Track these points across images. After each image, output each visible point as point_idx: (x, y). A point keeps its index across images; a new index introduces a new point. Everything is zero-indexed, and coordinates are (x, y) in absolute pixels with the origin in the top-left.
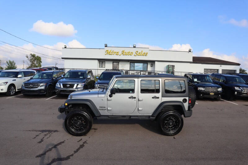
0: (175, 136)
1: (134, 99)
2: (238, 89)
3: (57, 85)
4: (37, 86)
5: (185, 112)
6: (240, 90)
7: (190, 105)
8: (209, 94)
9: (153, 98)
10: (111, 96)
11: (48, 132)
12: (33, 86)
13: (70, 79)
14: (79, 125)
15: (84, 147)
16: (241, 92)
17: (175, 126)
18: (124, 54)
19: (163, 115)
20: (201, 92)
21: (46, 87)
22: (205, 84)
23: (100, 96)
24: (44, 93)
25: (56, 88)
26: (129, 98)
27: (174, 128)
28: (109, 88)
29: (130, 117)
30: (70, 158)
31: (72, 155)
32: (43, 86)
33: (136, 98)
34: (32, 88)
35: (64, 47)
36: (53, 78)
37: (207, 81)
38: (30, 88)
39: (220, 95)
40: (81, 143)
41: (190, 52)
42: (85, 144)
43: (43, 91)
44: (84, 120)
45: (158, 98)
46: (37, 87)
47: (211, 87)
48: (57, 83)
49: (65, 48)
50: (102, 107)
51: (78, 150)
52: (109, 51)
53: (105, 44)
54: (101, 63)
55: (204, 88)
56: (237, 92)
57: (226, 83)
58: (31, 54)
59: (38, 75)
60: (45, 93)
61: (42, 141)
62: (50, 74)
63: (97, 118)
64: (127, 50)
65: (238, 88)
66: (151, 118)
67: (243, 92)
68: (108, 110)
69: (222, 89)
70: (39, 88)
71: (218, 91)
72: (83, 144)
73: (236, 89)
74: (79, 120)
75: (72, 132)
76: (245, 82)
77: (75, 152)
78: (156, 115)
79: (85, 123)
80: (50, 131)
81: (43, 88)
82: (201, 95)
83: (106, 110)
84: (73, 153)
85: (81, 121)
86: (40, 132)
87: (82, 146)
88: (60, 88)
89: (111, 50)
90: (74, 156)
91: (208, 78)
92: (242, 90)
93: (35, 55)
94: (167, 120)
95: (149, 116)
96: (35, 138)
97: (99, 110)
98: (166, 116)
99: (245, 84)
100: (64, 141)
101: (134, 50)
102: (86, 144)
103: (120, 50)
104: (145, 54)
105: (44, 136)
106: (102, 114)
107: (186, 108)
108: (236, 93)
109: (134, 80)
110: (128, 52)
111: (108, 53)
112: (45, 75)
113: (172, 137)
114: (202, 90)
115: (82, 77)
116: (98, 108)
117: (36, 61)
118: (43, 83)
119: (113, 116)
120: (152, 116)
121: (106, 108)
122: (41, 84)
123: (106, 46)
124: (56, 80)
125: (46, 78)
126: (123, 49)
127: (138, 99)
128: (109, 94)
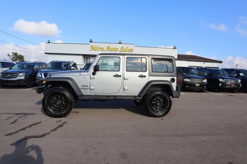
0: (163, 118)
1: (119, 77)
2: (223, 81)
3: (38, 75)
4: (16, 75)
5: (173, 92)
6: (224, 81)
7: (178, 85)
8: (194, 85)
9: (139, 76)
10: (94, 74)
11: (23, 115)
12: (11, 76)
13: (52, 70)
14: (58, 106)
15: (63, 127)
16: (224, 84)
17: (163, 108)
18: (109, 50)
19: (150, 95)
20: (187, 83)
21: (26, 77)
22: (191, 76)
23: (82, 74)
24: (23, 83)
25: (36, 78)
26: (114, 76)
27: (162, 109)
28: (93, 66)
29: (115, 97)
30: (46, 136)
31: (49, 133)
32: (22, 76)
33: (122, 76)
34: (10, 78)
35: (47, 42)
36: (34, 69)
37: (192, 74)
38: (8, 78)
39: (205, 87)
40: (60, 123)
41: (175, 49)
42: (64, 124)
43: (23, 82)
44: (64, 100)
45: (145, 76)
46: (16, 77)
47: (197, 78)
48: (38, 73)
49: (49, 42)
50: (84, 86)
51: (55, 129)
52: (94, 47)
53: (90, 40)
54: (86, 59)
55: (190, 79)
56: (222, 84)
57: (210, 76)
58: (13, 53)
59: (18, 66)
60: (25, 84)
61: (15, 121)
62: (31, 64)
63: (79, 97)
64: (112, 46)
65: (222, 79)
66: (137, 98)
67: (227, 84)
68: (90, 89)
69: (207, 80)
70: (19, 78)
71: (203, 83)
72: (62, 124)
73: (220, 81)
74: (59, 99)
75: (51, 112)
76: (228, 75)
77: (52, 131)
78: (142, 95)
79: (65, 103)
80: (25, 114)
81: (23, 78)
82: (187, 86)
83: (89, 90)
84: (50, 131)
85: (61, 101)
86: (14, 115)
87: (61, 126)
88: (42, 78)
89: (96, 46)
90: (51, 134)
91: (193, 70)
92: (226, 82)
93: (17, 54)
94: (154, 101)
95: (135, 97)
96: (7, 119)
97: (81, 89)
98: (153, 96)
99: (229, 76)
100: (41, 122)
101: (120, 46)
102: (66, 124)
103: (105, 46)
104: (131, 50)
105: (18, 118)
106: (84, 94)
107: (175, 89)
108: (220, 84)
109: (119, 57)
110: (113, 47)
111: (93, 48)
112: (25, 65)
113: (160, 118)
114: (187, 82)
115: (65, 68)
116: (80, 87)
117: (18, 60)
118: (23, 73)
119: (96, 96)
120: (139, 96)
121: (89, 87)
122: (21, 74)
123: (91, 42)
124: (37, 71)
125: (27, 69)
126: (108, 45)
127: (124, 77)
128: (92, 72)
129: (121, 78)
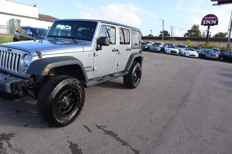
9: (127, 50)
26: (113, 51)
40: (98, 130)
41: (35, 7)
50: (88, 67)
68: (94, 70)
72: (104, 130)
83: (92, 72)
87: (110, 133)
97: (86, 72)
102: (106, 127)
106: (89, 79)
120: (125, 70)
121: (92, 68)
128: (96, 46)
129: (118, 52)
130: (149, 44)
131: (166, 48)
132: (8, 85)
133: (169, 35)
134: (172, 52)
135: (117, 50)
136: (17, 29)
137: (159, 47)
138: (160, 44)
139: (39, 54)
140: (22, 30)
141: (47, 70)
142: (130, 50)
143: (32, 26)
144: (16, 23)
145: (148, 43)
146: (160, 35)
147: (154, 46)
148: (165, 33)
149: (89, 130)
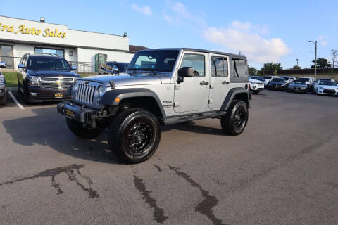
1: (205, 86)
9: (223, 83)
18: (24, 31)
26: (201, 84)
28: (177, 67)
41: (126, 37)
42: (179, 171)
50: (166, 102)
80: (64, 170)
83: (172, 107)
87: (182, 175)
101: (42, 27)
104: (62, 35)
109: (204, 56)
110: (31, 28)
121: (172, 104)
126: (21, 22)
128: (177, 78)
129: (208, 86)
130: (288, 82)
131: (317, 86)
132: (83, 114)
133: (330, 65)
134: (326, 91)
135: (207, 84)
136: (101, 66)
137: (305, 84)
138: (308, 80)
139: (112, 86)
140: (108, 66)
141: (117, 100)
142: (228, 83)
143: (119, 61)
144: (101, 59)
145: (287, 79)
146: (313, 67)
147: (296, 83)
148: (322, 63)
149: (160, 170)
